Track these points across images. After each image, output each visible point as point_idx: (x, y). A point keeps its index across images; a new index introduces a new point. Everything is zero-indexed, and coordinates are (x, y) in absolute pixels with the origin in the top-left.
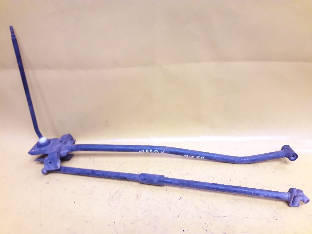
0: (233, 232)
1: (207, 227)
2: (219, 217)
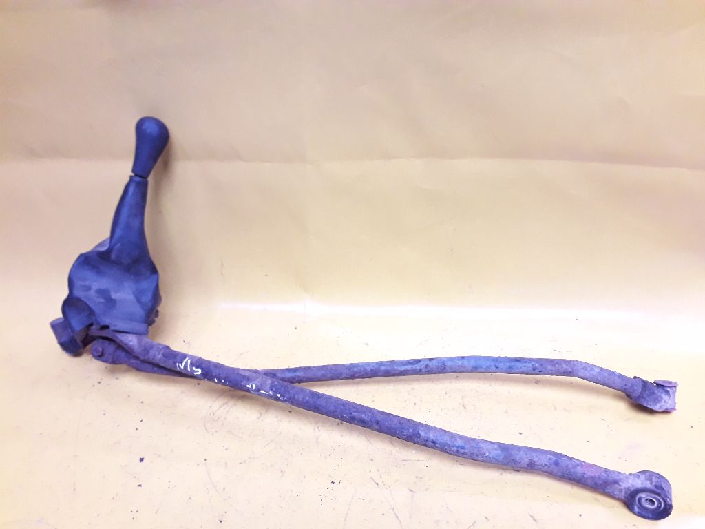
0: (426, 490)
1: (381, 477)
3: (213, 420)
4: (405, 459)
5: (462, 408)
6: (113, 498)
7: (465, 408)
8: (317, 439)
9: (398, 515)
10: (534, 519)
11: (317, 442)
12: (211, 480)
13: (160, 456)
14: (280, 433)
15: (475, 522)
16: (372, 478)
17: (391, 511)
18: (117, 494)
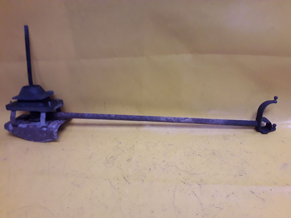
0: (206, 184)
1: (185, 180)
2: (195, 174)
3: (109, 163)
4: (194, 173)
5: (213, 154)
6: (70, 195)
7: (214, 154)
8: (155, 168)
9: (196, 194)
10: (253, 193)
11: (155, 169)
12: (112, 185)
13: (88, 177)
14: (139, 166)
15: (229, 195)
16: (181, 181)
17: (193, 193)
18: (71, 193)
